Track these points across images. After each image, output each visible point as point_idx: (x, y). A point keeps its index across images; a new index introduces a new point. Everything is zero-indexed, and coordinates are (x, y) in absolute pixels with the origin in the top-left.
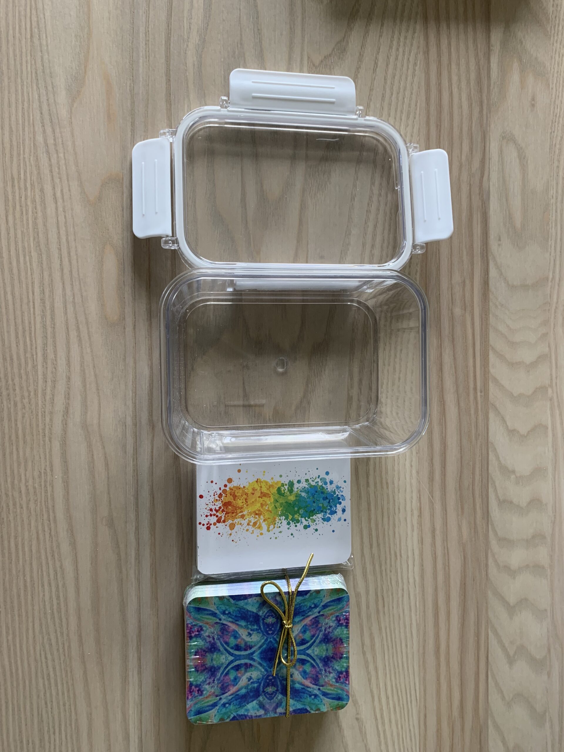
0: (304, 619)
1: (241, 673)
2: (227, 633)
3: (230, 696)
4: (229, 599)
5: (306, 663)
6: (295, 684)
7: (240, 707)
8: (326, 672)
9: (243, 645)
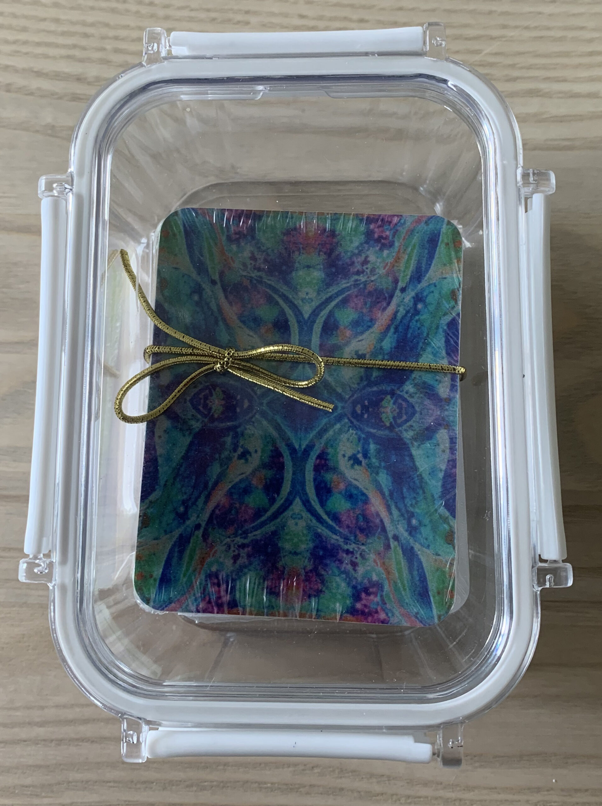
0: (224, 320)
1: (339, 483)
2: (233, 512)
3: (391, 514)
4: (151, 502)
5: (335, 320)
6: (381, 348)
7: (421, 487)
8: (363, 272)
9: (269, 473)
